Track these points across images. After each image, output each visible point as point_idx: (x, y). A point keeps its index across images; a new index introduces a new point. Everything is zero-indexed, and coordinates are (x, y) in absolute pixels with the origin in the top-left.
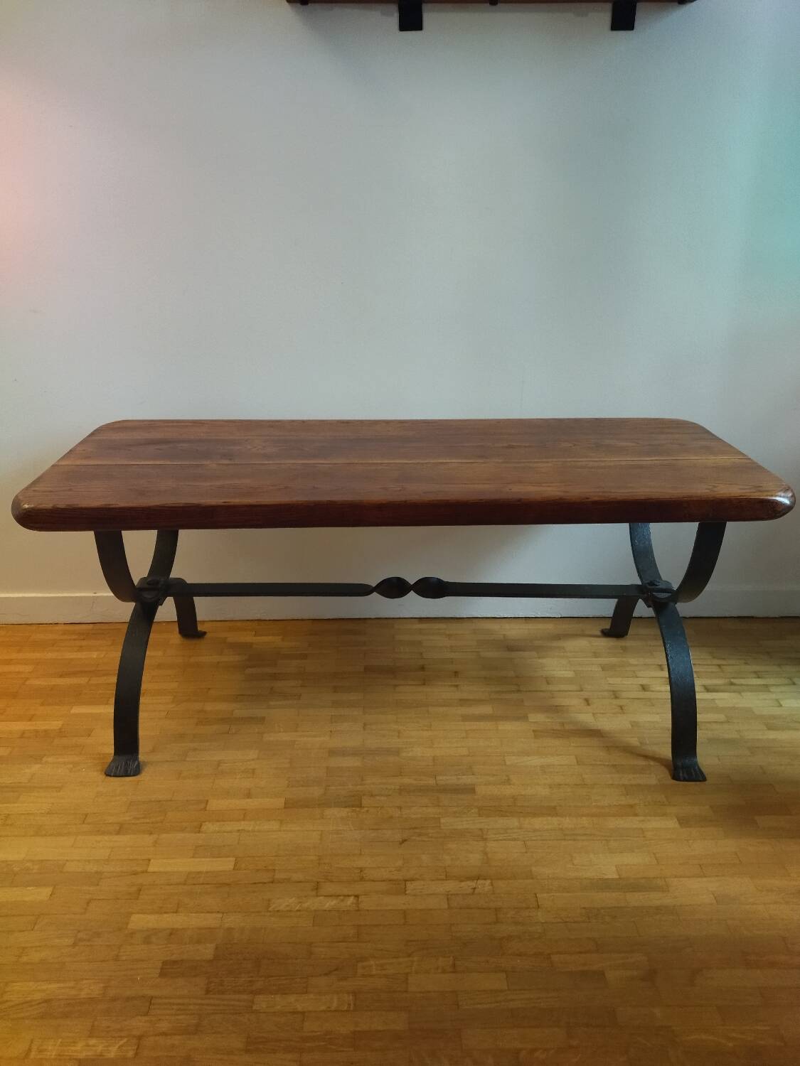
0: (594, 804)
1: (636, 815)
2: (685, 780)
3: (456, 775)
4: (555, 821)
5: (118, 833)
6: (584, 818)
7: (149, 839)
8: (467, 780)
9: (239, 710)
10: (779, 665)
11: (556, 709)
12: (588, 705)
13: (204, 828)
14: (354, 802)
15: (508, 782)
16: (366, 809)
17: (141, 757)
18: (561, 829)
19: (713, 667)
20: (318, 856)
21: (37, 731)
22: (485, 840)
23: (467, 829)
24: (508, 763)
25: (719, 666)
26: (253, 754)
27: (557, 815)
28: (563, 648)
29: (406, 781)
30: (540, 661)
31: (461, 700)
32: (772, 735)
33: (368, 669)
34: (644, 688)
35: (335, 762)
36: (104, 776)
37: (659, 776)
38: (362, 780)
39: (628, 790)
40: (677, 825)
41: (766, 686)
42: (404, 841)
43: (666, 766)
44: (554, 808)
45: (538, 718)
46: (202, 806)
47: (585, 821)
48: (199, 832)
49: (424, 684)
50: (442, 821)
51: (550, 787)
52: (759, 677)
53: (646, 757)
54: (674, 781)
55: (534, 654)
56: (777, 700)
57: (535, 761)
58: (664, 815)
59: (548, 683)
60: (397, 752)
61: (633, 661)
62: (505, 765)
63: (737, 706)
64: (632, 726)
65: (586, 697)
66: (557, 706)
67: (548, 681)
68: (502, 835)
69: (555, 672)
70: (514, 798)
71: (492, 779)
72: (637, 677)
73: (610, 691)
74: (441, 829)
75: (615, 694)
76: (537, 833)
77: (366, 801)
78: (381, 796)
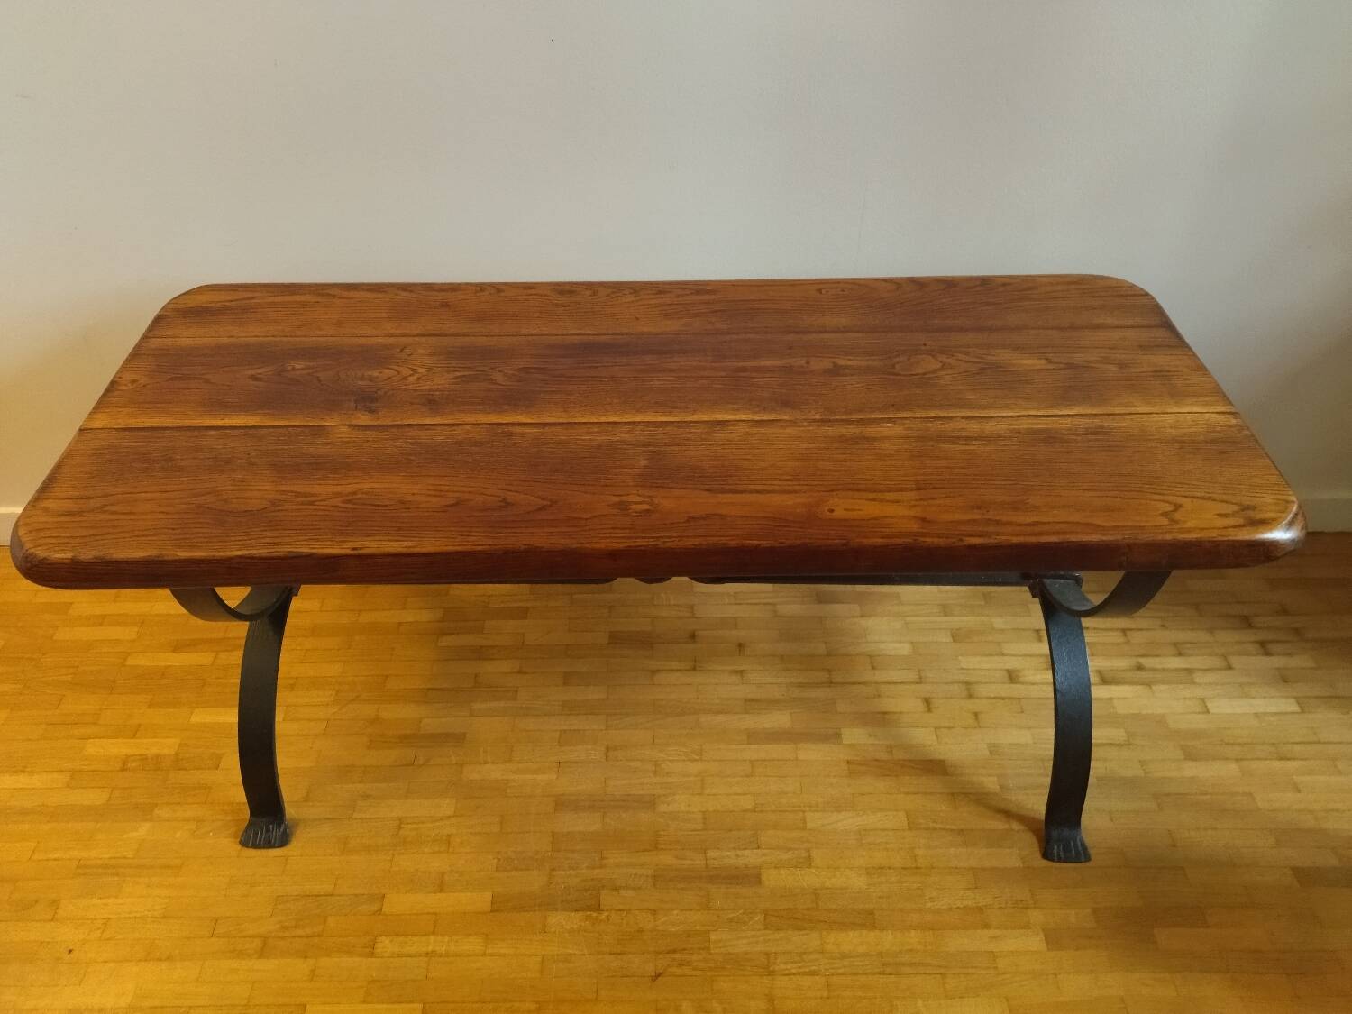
0: (929, 905)
1: (987, 926)
2: (1060, 860)
3: (734, 848)
4: (871, 936)
5: (262, 953)
6: (913, 933)
7: (301, 967)
8: (750, 858)
9: (432, 719)
10: (1211, 630)
11: (881, 719)
12: (929, 710)
13: (379, 949)
14: (588, 901)
15: (808, 862)
16: (606, 914)
17: (290, 811)
19: (1115, 634)
20: (537, 1002)
21: (143, 758)
22: (771, 973)
23: (746, 953)
24: (809, 826)
25: (1124, 631)
26: (447, 806)
27: (874, 927)
29: (666, 859)
31: (746, 700)
32: (1192, 770)
33: (616, 639)
34: (1012, 676)
35: (564, 822)
36: (239, 847)
37: (1021, 850)
38: (602, 858)
39: (979, 877)
40: (1043, 947)
41: (1189, 671)
42: (658, 975)
43: (1035, 832)
44: (871, 913)
45: (856, 736)
46: (376, 907)
47: (914, 938)
48: (372, 955)
49: (694, 669)
50: (713, 937)
51: (869, 872)
52: (1180, 654)
53: (1008, 814)
54: (1045, 863)
55: (856, 608)
56: (1203, 700)
57: (847, 822)
58: (1027, 926)
59: (873, 669)
60: (650, 803)
61: (998, 622)
62: (804, 828)
63: (1144, 712)
64: (991, 753)
65: (927, 696)
67: (874, 662)
68: (795, 965)
69: (882, 646)
70: (816, 895)
71: (785, 856)
72: (1003, 655)
73: (962, 683)
74: (711, 954)
75: (968, 690)
76: (846, 962)
77: (607, 898)
78: (627, 887)
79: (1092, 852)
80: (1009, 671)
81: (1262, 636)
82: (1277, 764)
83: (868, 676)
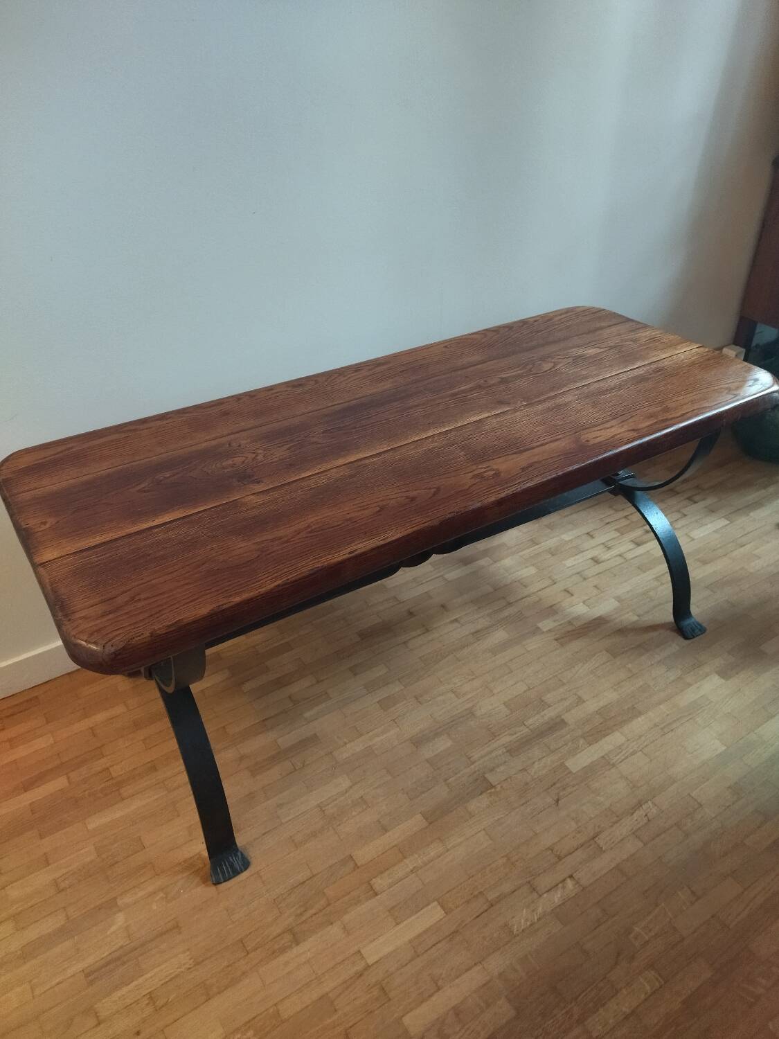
0: (656, 689)
1: (689, 685)
2: (692, 637)
3: (537, 713)
4: (644, 720)
5: (296, 942)
6: (660, 706)
7: (335, 930)
8: (549, 714)
9: (286, 737)
11: (552, 610)
12: (572, 595)
13: (377, 887)
14: (483, 785)
15: (580, 701)
16: (499, 786)
18: (656, 725)
19: (624, 520)
20: (506, 856)
22: (613, 765)
23: (592, 762)
24: (564, 681)
25: (626, 517)
26: (344, 782)
27: (640, 713)
28: (504, 545)
29: (505, 739)
30: (498, 564)
31: (473, 634)
32: (710, 568)
33: (363, 636)
34: (596, 561)
35: (428, 752)
37: (675, 640)
38: (469, 758)
39: (666, 663)
40: (722, 680)
43: (671, 628)
44: (633, 707)
45: (547, 624)
46: (351, 865)
47: (663, 709)
48: (376, 894)
49: (427, 631)
50: (567, 765)
51: (614, 689)
53: (652, 627)
54: (689, 641)
55: (487, 560)
56: (687, 535)
57: (582, 669)
58: (706, 675)
59: (526, 586)
60: (471, 713)
61: (566, 537)
62: (564, 684)
64: (619, 602)
65: (564, 588)
66: (551, 606)
67: (522, 583)
68: (620, 755)
70: (599, 713)
71: (567, 703)
72: (582, 552)
73: (575, 574)
74: (574, 774)
75: (581, 576)
76: (643, 738)
77: (491, 778)
78: (498, 766)
79: (704, 625)
80: (592, 559)
81: (686, 496)
82: (742, 550)
83: (526, 592)
